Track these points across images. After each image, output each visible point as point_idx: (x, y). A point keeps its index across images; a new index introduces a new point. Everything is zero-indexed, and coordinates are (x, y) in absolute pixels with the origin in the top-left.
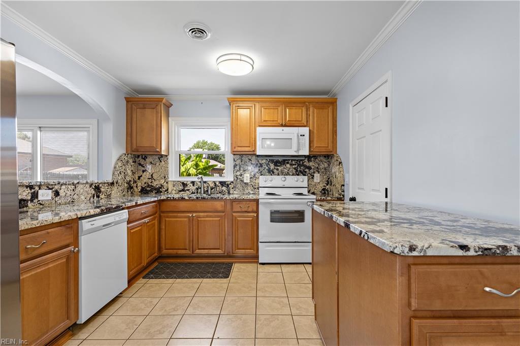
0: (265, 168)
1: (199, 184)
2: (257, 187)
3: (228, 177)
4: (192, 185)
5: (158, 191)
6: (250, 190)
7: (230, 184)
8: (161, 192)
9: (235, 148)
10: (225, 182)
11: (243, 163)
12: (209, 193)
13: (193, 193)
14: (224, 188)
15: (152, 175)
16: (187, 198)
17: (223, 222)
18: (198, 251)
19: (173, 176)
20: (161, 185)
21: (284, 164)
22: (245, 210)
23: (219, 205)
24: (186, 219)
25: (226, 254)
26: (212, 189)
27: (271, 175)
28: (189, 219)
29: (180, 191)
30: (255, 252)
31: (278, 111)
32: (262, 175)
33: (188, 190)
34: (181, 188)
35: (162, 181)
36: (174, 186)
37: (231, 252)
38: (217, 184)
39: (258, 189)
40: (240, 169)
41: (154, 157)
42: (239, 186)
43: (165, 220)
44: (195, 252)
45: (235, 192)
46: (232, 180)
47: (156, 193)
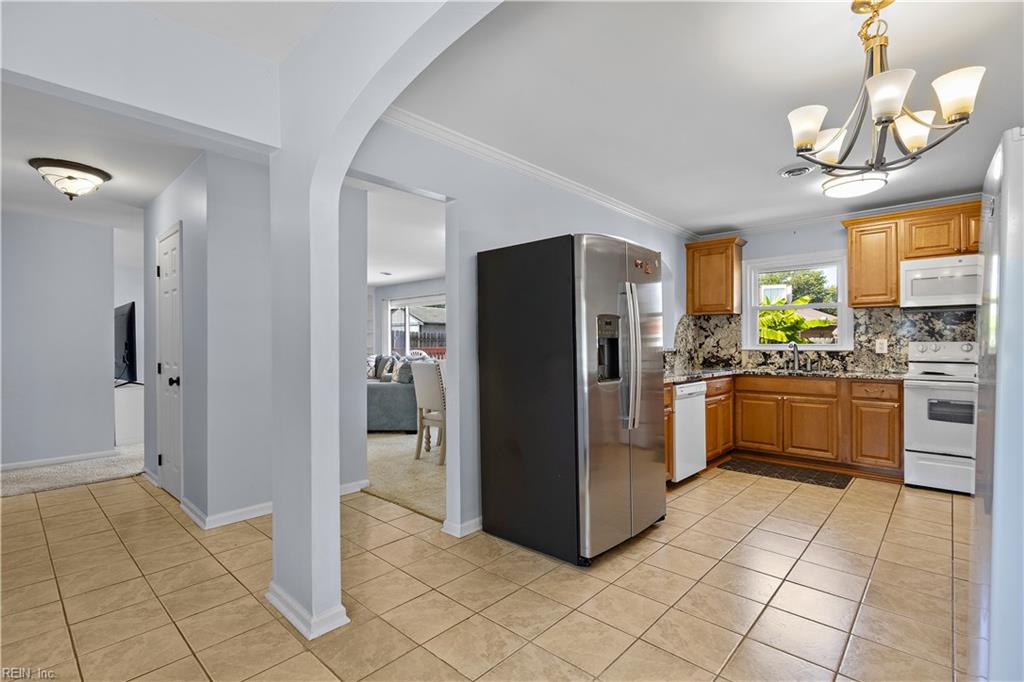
0: (922, 328)
1: (791, 354)
2: (904, 360)
3: (845, 344)
4: (778, 356)
5: (727, 364)
6: (887, 365)
7: (847, 356)
8: (731, 365)
9: (856, 298)
10: (837, 353)
11: (873, 320)
12: (809, 368)
13: (780, 368)
14: (836, 362)
15: (718, 342)
16: (773, 373)
17: (834, 411)
18: (791, 450)
19: (749, 344)
20: (732, 356)
21: (968, 320)
22: (875, 396)
23: (827, 387)
24: (771, 403)
25: (839, 461)
26: (812, 363)
27: (937, 340)
28: (778, 404)
29: (760, 365)
30: (896, 465)
31: (949, 228)
32: (915, 340)
33: (772, 364)
34: (762, 360)
35: (733, 351)
36: (750, 357)
37: (849, 459)
38: (823, 355)
39: (906, 364)
40: (867, 332)
41: (721, 317)
42: (865, 359)
43: (742, 403)
44: (787, 451)
45: (856, 369)
46: (852, 349)
47: (723, 367)
